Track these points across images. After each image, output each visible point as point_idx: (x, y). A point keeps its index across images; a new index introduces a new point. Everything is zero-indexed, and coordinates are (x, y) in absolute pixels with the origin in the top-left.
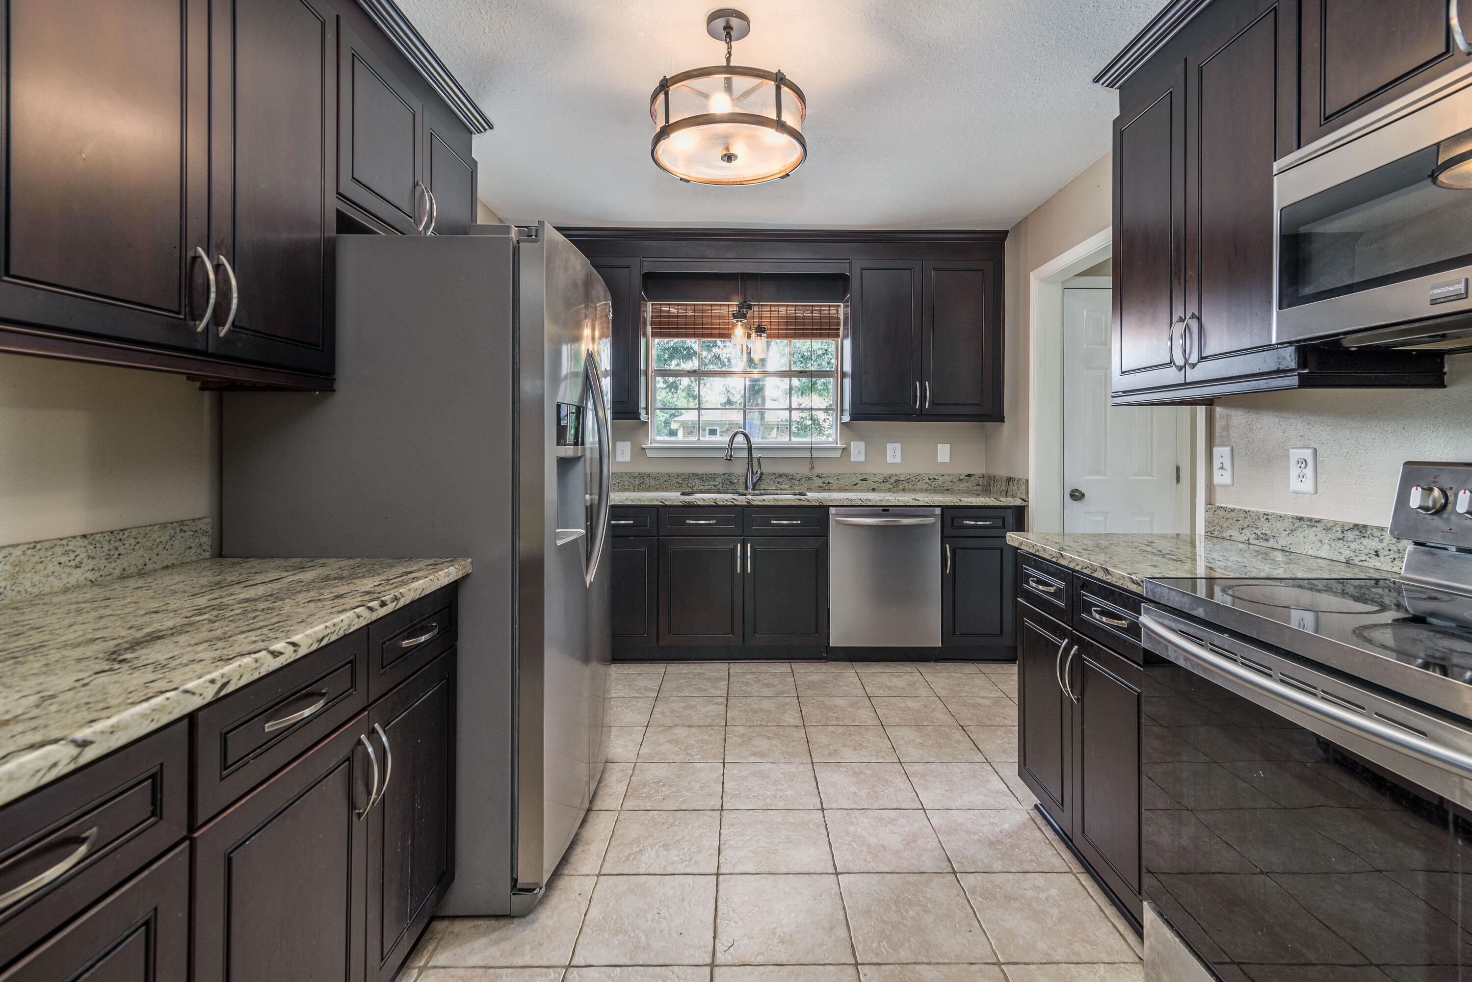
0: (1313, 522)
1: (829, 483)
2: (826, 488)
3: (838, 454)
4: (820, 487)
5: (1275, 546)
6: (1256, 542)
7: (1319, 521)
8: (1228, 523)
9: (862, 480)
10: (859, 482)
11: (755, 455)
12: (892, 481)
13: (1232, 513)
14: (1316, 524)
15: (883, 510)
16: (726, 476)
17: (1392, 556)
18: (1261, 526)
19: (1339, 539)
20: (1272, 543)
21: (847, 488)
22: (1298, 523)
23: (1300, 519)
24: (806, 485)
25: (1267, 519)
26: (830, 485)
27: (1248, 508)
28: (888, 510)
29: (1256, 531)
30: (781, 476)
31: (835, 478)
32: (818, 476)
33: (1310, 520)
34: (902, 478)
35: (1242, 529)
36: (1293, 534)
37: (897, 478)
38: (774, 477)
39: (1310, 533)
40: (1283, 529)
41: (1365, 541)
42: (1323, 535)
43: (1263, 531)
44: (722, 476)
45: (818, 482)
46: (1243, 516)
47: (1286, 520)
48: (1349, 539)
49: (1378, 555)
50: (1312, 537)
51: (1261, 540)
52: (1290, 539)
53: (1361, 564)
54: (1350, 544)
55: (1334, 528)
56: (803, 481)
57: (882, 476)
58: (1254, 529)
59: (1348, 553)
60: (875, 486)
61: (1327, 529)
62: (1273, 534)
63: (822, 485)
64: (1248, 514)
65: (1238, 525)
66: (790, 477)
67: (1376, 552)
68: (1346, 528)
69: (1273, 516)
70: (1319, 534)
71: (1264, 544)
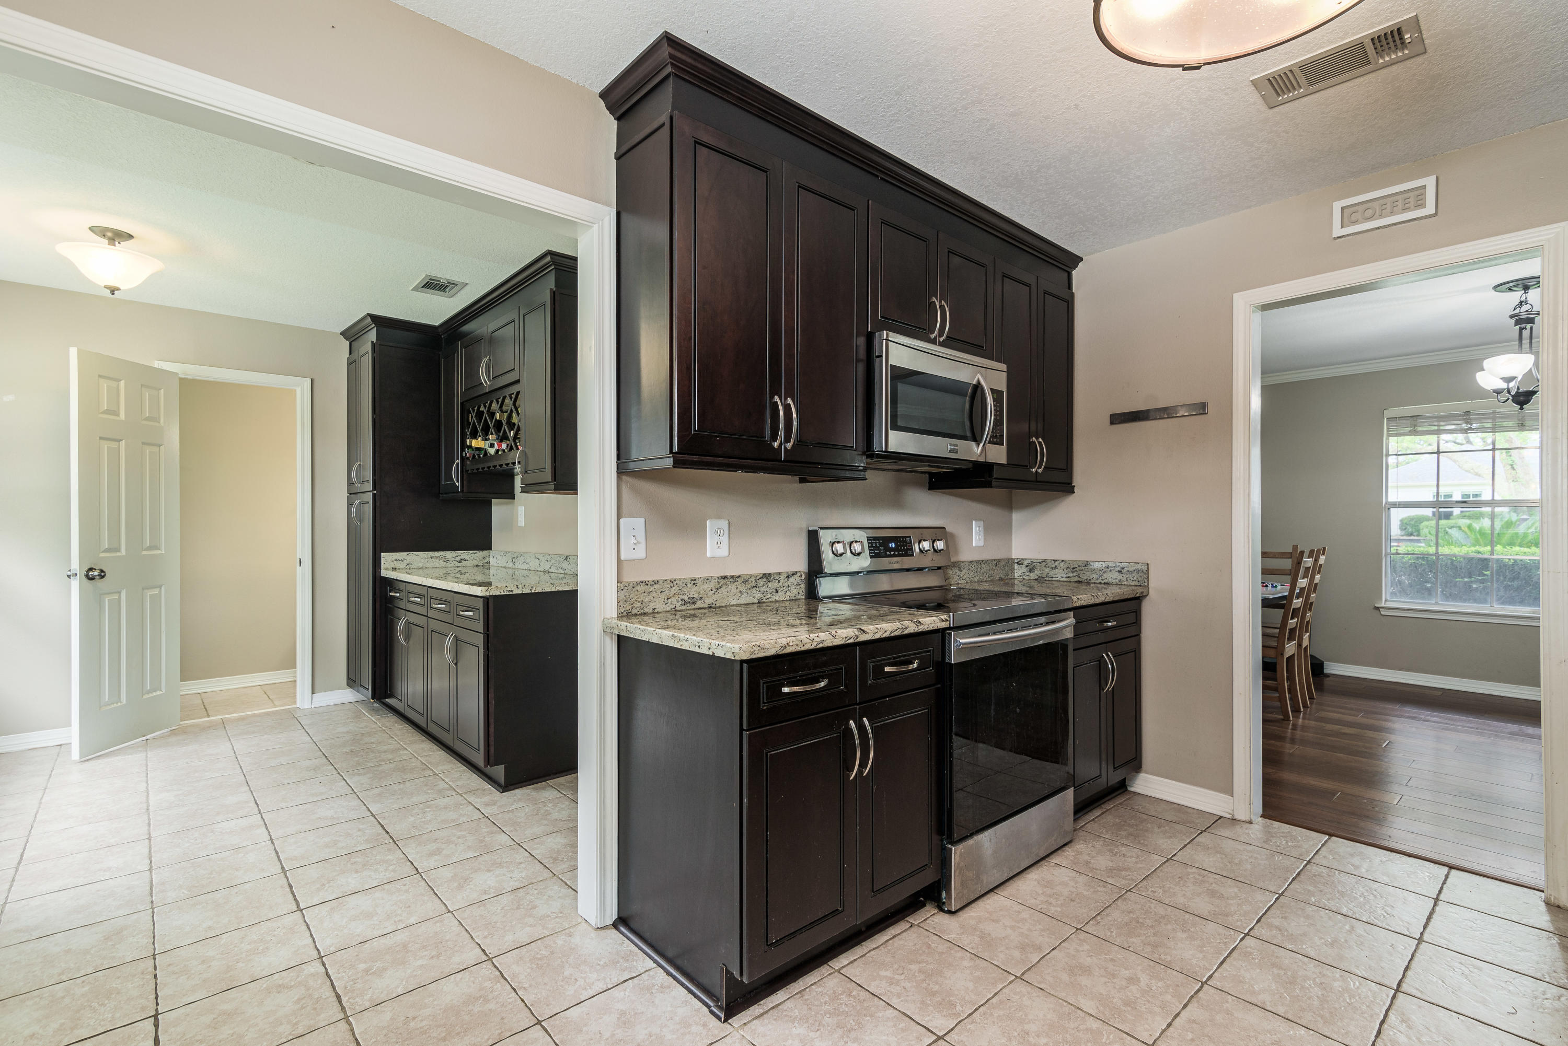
0: (734, 578)
5: (702, 606)
6: (684, 607)
7: (739, 576)
8: (650, 597)
13: (656, 586)
14: (737, 579)
17: (785, 591)
18: (688, 592)
19: (754, 587)
20: (699, 604)
22: (722, 582)
23: (725, 578)
25: (694, 584)
27: (673, 577)
29: (683, 597)
33: (733, 577)
35: (668, 599)
36: (718, 591)
39: (732, 588)
40: (709, 589)
41: (770, 584)
42: (742, 588)
43: (691, 596)
46: (669, 586)
47: (713, 581)
48: (760, 585)
49: (777, 592)
50: (734, 591)
51: (688, 605)
52: (715, 597)
53: (768, 600)
54: (760, 588)
55: (750, 580)
58: (680, 596)
59: (759, 596)
61: (745, 582)
62: (701, 596)
64: (675, 583)
65: (663, 596)
67: (776, 590)
68: (758, 578)
69: (700, 580)
70: (739, 587)
71: (693, 606)
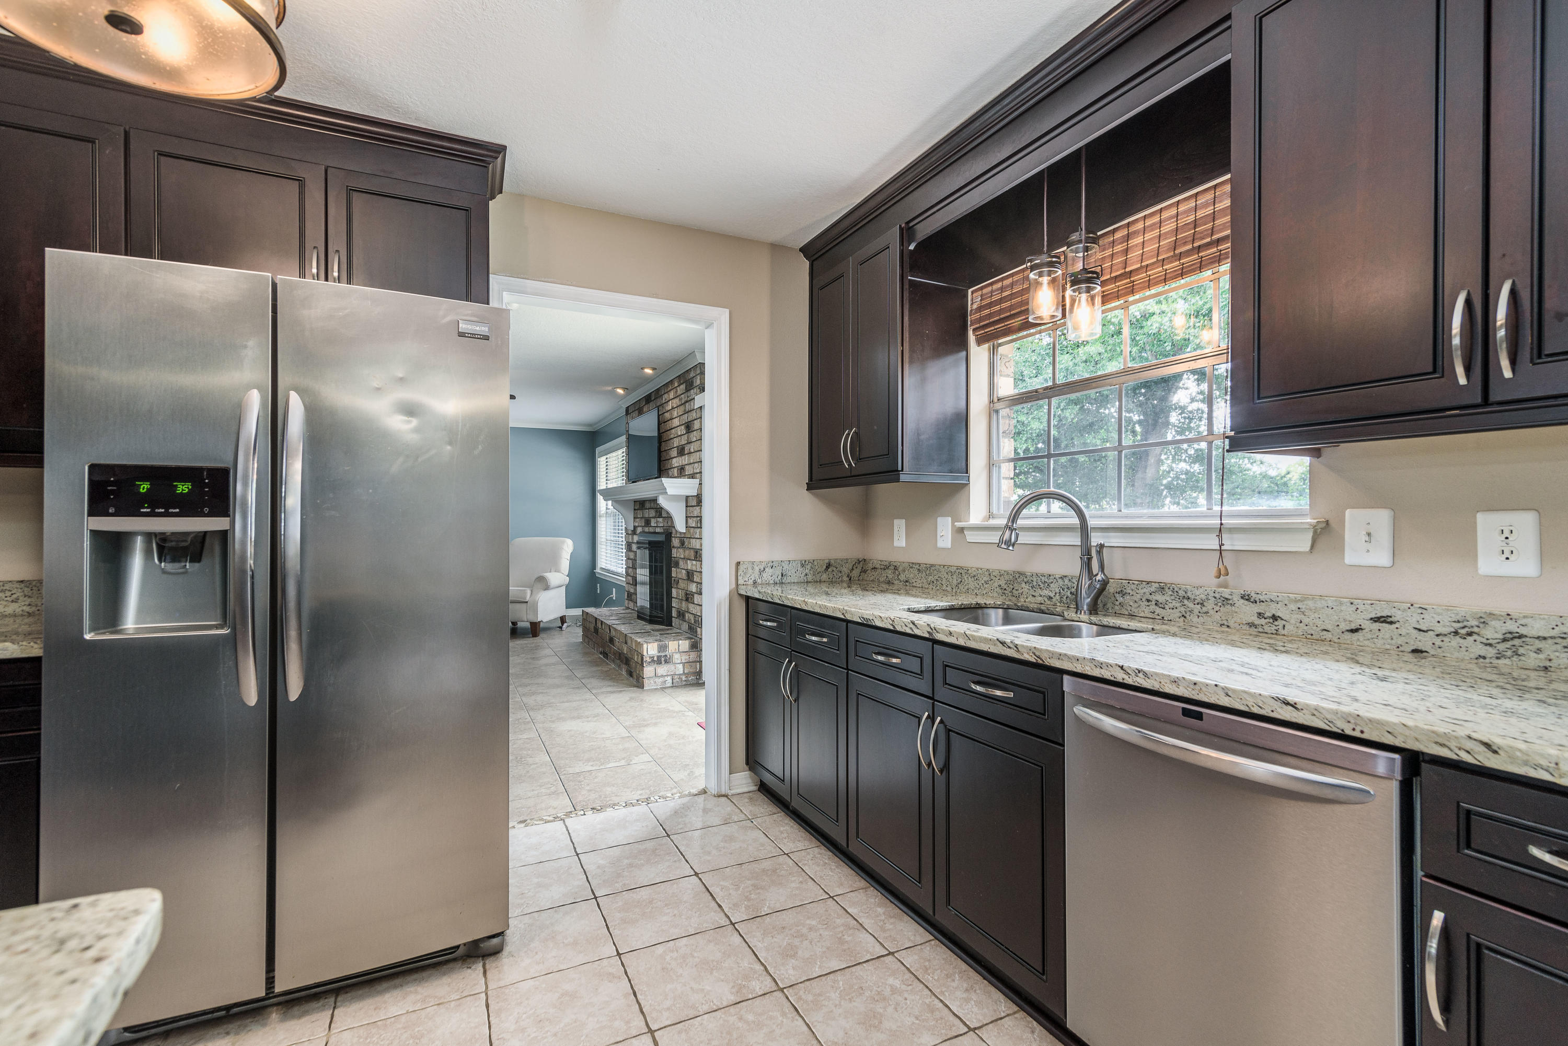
1: (1275, 618)
2: (1267, 628)
3: (1303, 543)
4: (1251, 625)
9: (1377, 620)
10: (1367, 625)
11: (1096, 539)
12: (1493, 632)
15: (1186, 712)
16: (1066, 581)
21: (1328, 636)
24: (1217, 617)
26: (1280, 623)
28: (1199, 716)
30: (1162, 589)
31: (1293, 607)
32: (1246, 597)
34: (1536, 628)
37: (1512, 626)
38: (1147, 590)
44: (1060, 580)
45: (1248, 612)
56: (1209, 605)
57: (1446, 619)
60: (1425, 642)
63: (1258, 621)
66: (1181, 593)
